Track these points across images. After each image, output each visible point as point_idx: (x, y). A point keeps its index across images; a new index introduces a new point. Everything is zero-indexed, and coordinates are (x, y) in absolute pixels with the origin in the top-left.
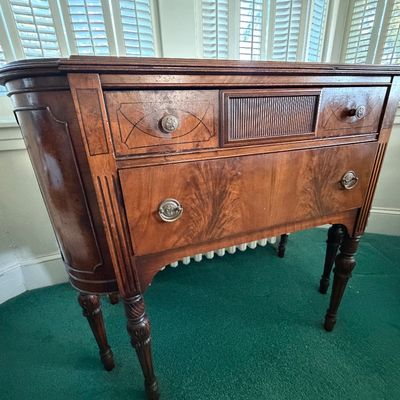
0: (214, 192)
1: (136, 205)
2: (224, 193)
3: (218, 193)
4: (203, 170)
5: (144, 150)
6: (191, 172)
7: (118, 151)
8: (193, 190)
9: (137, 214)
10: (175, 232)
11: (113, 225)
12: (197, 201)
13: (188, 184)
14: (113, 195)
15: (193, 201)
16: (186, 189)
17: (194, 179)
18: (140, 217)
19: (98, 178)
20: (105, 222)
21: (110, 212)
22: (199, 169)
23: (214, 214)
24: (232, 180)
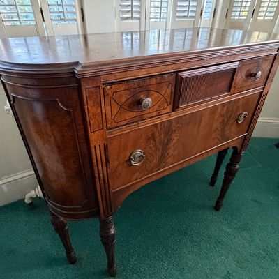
0: (164, 140)
1: (116, 157)
2: (170, 140)
3: (166, 141)
4: (159, 128)
5: (126, 122)
6: (152, 130)
7: (109, 126)
8: (152, 141)
9: (116, 163)
10: (138, 170)
11: (101, 175)
12: (153, 149)
13: (149, 138)
14: (103, 156)
15: (151, 148)
16: (147, 142)
17: (153, 135)
18: (118, 165)
19: (95, 147)
20: (96, 175)
21: (100, 168)
22: (157, 128)
23: (162, 155)
24: (175, 131)
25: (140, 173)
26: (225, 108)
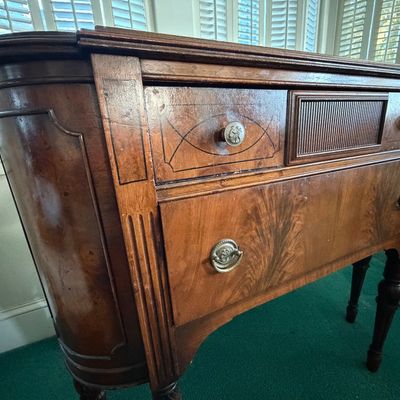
0: (278, 226)
1: (181, 253)
2: (288, 225)
3: (281, 226)
4: (267, 197)
5: (194, 173)
6: (253, 200)
7: (159, 176)
8: (254, 224)
9: (182, 265)
10: (230, 285)
11: (147, 287)
12: (257, 240)
13: (248, 217)
14: (150, 242)
15: (253, 238)
16: (245, 224)
17: (256, 209)
18: (187, 269)
19: (130, 218)
20: (136, 285)
21: (145, 268)
22: (263, 196)
23: (275, 254)
24: (297, 206)
25: (234, 292)
26: (379, 176)
